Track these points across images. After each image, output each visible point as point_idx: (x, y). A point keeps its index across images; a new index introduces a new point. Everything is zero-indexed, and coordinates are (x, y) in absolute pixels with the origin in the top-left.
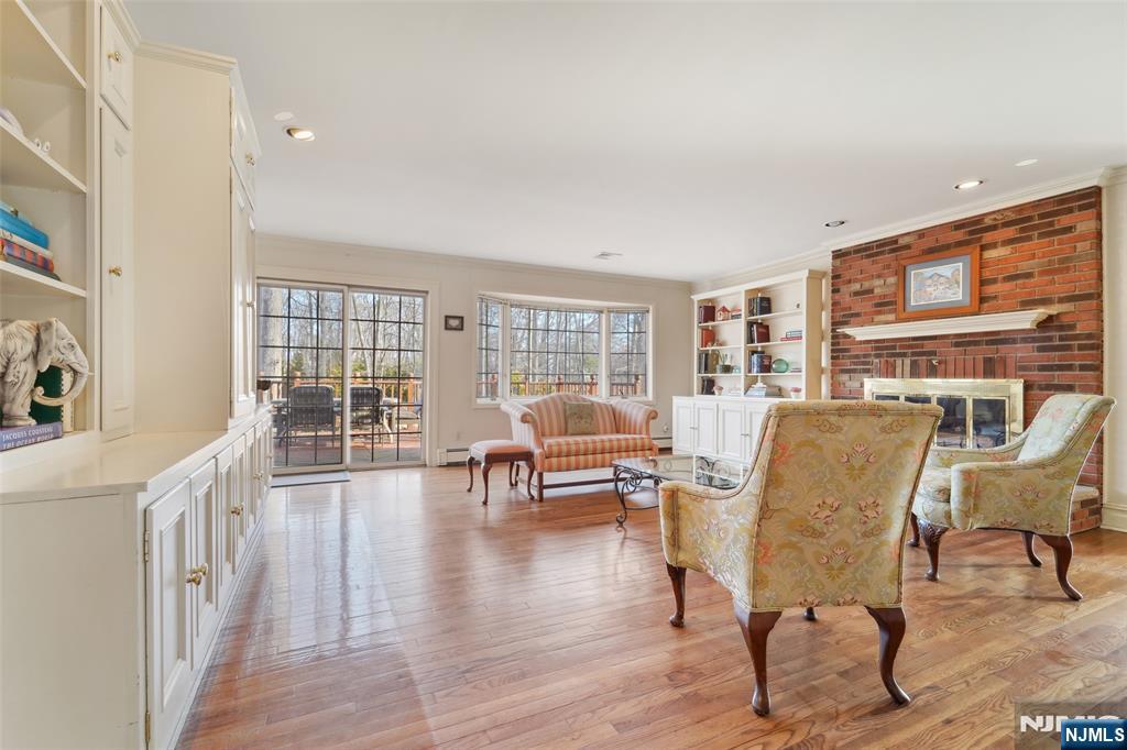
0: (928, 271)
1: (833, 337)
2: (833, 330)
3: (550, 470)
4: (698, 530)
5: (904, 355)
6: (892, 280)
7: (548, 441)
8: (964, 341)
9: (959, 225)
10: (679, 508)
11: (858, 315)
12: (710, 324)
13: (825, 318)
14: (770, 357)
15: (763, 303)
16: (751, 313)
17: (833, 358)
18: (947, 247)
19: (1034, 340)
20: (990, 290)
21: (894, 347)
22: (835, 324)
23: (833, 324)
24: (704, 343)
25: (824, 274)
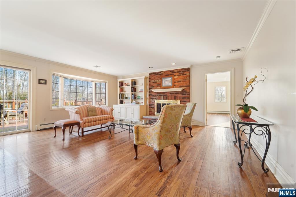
0: (166, 79)
1: (149, 91)
2: (149, 90)
3: (85, 127)
4: (144, 135)
5: (162, 95)
6: (160, 80)
7: (84, 119)
8: (171, 93)
9: (171, 71)
10: (139, 131)
11: (154, 87)
12: (122, 87)
13: (148, 87)
14: (136, 95)
15: (134, 83)
16: (132, 85)
17: (149, 96)
18: (169, 75)
19: (181, 93)
20: (175, 84)
21: (160, 94)
22: (150, 89)
23: (149, 88)
24: (121, 92)
25: (147, 78)
